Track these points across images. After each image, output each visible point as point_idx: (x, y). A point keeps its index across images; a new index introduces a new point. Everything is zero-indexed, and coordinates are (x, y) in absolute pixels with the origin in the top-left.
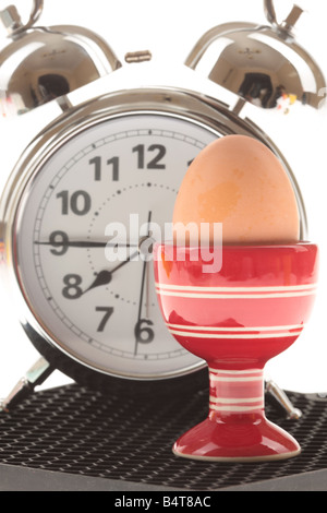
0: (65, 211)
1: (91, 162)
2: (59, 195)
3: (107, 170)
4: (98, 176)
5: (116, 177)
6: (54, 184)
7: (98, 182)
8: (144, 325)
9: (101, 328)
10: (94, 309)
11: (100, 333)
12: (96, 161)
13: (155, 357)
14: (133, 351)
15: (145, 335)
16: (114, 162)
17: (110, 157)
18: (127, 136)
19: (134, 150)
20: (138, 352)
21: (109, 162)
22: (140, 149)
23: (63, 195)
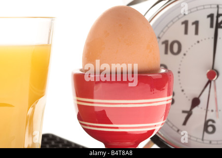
0: (166, 53)
1: (183, 23)
2: (163, 43)
3: (191, 28)
4: (186, 32)
5: (197, 33)
6: (160, 36)
7: (186, 36)
8: (210, 123)
9: (185, 123)
10: (181, 112)
11: (184, 127)
12: (186, 23)
13: (216, 142)
14: (201, 137)
15: (210, 129)
16: (196, 23)
17: (194, 20)
18: (204, 8)
19: (208, 16)
20: (205, 138)
21: (193, 24)
22: (211, 16)
23: (166, 42)
